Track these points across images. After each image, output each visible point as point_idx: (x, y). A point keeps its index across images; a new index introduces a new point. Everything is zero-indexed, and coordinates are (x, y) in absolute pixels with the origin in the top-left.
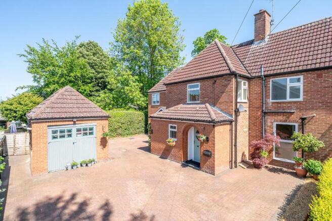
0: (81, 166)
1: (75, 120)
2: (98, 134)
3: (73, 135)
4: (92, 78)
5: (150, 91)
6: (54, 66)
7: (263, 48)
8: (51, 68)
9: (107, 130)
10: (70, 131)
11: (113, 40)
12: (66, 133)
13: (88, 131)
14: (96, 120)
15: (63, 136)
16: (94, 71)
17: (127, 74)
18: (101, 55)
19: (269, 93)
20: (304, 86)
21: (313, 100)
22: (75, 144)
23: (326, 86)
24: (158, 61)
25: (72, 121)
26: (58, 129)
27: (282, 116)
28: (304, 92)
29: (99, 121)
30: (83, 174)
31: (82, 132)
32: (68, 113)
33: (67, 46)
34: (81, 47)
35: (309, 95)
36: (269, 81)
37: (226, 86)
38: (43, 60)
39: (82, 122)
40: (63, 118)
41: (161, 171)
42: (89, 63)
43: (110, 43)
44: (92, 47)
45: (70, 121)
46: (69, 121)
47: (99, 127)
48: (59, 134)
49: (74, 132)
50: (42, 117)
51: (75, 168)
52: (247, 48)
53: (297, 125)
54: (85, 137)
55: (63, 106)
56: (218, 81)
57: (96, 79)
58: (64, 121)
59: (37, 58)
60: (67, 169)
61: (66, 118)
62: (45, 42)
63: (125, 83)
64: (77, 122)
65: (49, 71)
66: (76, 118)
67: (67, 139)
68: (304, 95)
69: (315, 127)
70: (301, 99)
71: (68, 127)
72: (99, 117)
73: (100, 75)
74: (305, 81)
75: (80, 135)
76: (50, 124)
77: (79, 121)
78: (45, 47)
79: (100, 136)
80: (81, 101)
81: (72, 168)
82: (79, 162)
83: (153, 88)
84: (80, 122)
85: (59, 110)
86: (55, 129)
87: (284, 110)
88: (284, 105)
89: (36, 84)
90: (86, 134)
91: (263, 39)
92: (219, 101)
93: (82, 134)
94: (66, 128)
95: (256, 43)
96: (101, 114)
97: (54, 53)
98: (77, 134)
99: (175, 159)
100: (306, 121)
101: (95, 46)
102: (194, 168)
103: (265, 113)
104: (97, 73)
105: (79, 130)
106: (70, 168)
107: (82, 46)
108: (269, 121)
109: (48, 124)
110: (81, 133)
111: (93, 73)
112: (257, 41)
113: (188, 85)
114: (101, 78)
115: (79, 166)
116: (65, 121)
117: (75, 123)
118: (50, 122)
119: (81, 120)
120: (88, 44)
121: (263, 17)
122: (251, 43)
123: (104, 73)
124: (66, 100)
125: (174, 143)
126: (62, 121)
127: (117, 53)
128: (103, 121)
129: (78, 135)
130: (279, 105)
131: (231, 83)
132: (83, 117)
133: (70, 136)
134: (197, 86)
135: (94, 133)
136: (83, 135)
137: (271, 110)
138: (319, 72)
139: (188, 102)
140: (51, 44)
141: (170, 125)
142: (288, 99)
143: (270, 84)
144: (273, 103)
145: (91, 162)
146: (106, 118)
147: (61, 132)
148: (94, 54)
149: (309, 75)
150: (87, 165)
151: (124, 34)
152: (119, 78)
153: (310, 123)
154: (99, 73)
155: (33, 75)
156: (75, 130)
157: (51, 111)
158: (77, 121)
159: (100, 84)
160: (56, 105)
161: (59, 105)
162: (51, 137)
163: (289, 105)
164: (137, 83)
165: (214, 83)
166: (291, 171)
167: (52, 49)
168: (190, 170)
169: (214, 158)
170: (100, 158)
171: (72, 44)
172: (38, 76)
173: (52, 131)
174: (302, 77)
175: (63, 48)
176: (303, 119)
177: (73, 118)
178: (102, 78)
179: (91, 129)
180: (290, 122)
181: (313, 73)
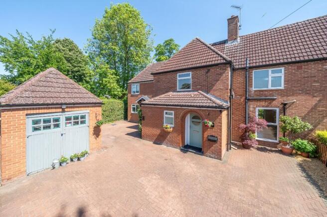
0: (72, 160)
1: (64, 107)
2: (91, 122)
3: (61, 126)
4: (68, 71)
5: (130, 82)
6: (29, 57)
7: (237, 46)
8: (26, 59)
9: (100, 118)
10: (57, 120)
11: (91, 37)
12: (52, 123)
13: (80, 120)
14: (88, 107)
15: (49, 127)
16: (70, 65)
17: (105, 67)
18: (77, 52)
19: (252, 82)
20: (285, 76)
21: (293, 88)
22: (64, 135)
23: (306, 76)
24: (133, 57)
25: (61, 108)
26: (42, 118)
27: (264, 102)
28: (285, 81)
29: (91, 108)
30: (77, 173)
31: (72, 121)
32: (55, 99)
33: (43, 40)
34: (57, 43)
35: (290, 84)
36: (252, 72)
37: (221, 74)
38: (17, 51)
39: (72, 109)
40: (48, 104)
41: (166, 160)
42: (65, 58)
43: (88, 40)
44: (68, 44)
45: (58, 108)
46: (56, 108)
47: (91, 115)
48: (42, 125)
49: (62, 121)
50: (17, 103)
51: (64, 164)
52: (222, 46)
53: (278, 110)
54: (77, 126)
55: (47, 89)
56: (212, 70)
57: (72, 72)
58: (49, 108)
59: (9, 48)
60: (54, 168)
61: (53, 104)
62: (19, 33)
63: (103, 75)
64: (66, 110)
65: (24, 62)
66: (66, 104)
67: (53, 130)
68: (285, 84)
69: (296, 111)
70: (282, 87)
71: (55, 116)
72: (92, 103)
73: (76, 69)
74: (286, 72)
75: (70, 125)
76: (29, 112)
77: (69, 107)
78: (19, 38)
79: (93, 124)
80: (70, 86)
81: (60, 165)
82: (68, 157)
83: (132, 79)
84: (70, 109)
85: (43, 95)
86: (36, 118)
87: (266, 97)
88: (266, 93)
89: (8, 73)
90: (77, 123)
91: (236, 39)
92: (214, 88)
93: (73, 123)
94: (52, 117)
95: (229, 42)
96: (94, 101)
97: (29, 45)
98: (66, 123)
99: (172, 144)
100: (287, 106)
101: (71, 43)
102: (195, 153)
103: (249, 100)
104: (73, 67)
105: (68, 119)
106: (57, 166)
107: (58, 41)
108: (252, 106)
109: (26, 112)
110: (71, 123)
111: (70, 67)
112: (230, 41)
113: (178, 74)
114: (77, 72)
115: (69, 161)
116: (52, 108)
117: (63, 111)
118: (30, 109)
119: (71, 107)
120: (64, 40)
121: (235, 21)
122: (224, 42)
123: (80, 67)
124: (51, 83)
125: (172, 129)
126: (46, 108)
127: (94, 49)
128: (96, 108)
129: (68, 125)
130: (262, 93)
131: (226, 72)
132: (74, 104)
133: (57, 126)
134: (188, 75)
135: (87, 122)
136: (74, 125)
137: (253, 97)
138: (299, 64)
139: (178, 90)
140: (26, 35)
141: (165, 111)
142: (270, 88)
143: (252, 75)
144: (255, 91)
145: (83, 155)
146: (100, 104)
147: (45, 121)
148: (70, 50)
149: (290, 67)
150: (79, 159)
151: (103, 32)
152: (98, 70)
153: (291, 108)
154: (75, 67)
155: (5, 64)
156: (64, 119)
157: (31, 96)
158: (67, 107)
159: (76, 77)
160: (38, 89)
161: (42, 89)
162: (31, 129)
163: (271, 93)
164: (114, 76)
165: (207, 72)
166: (274, 149)
167: (27, 41)
168: (190, 155)
169: (221, 143)
170: (92, 149)
171: (49, 37)
172: (11, 66)
173: (33, 121)
174: (283, 69)
175: (39, 42)
176: (285, 105)
177: (62, 104)
178: (79, 71)
179: (83, 117)
180: (271, 107)
181: (294, 65)
